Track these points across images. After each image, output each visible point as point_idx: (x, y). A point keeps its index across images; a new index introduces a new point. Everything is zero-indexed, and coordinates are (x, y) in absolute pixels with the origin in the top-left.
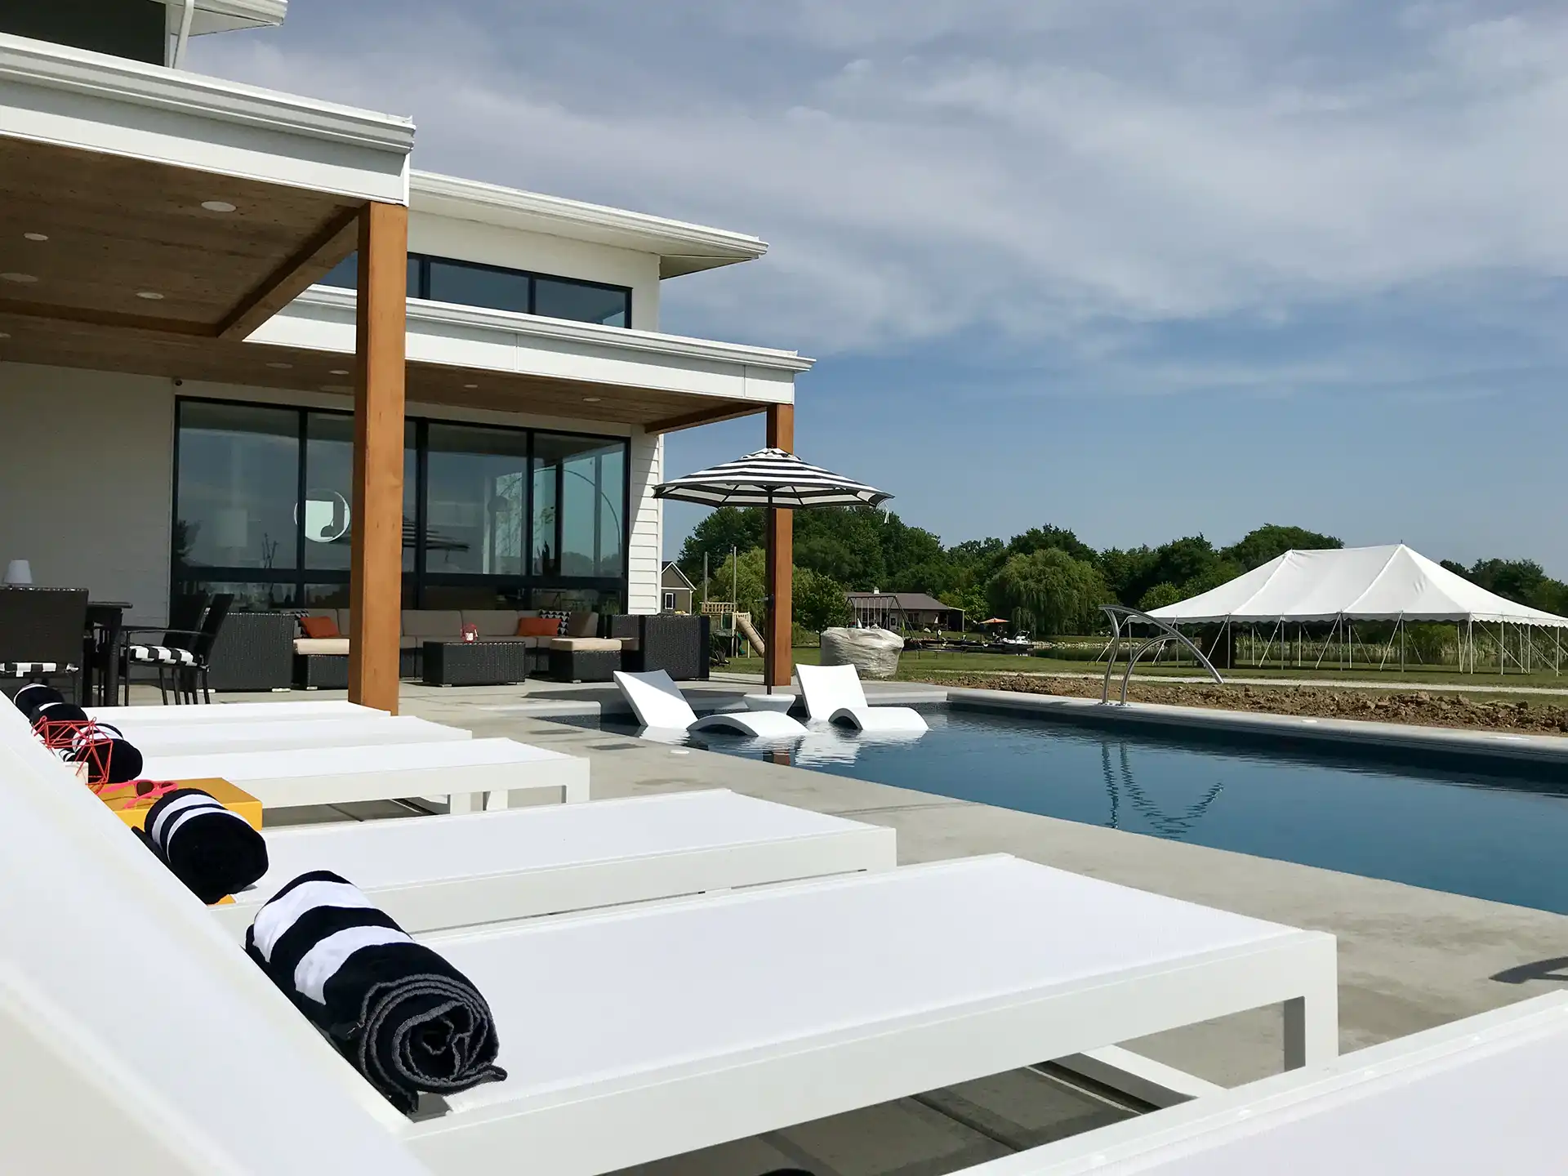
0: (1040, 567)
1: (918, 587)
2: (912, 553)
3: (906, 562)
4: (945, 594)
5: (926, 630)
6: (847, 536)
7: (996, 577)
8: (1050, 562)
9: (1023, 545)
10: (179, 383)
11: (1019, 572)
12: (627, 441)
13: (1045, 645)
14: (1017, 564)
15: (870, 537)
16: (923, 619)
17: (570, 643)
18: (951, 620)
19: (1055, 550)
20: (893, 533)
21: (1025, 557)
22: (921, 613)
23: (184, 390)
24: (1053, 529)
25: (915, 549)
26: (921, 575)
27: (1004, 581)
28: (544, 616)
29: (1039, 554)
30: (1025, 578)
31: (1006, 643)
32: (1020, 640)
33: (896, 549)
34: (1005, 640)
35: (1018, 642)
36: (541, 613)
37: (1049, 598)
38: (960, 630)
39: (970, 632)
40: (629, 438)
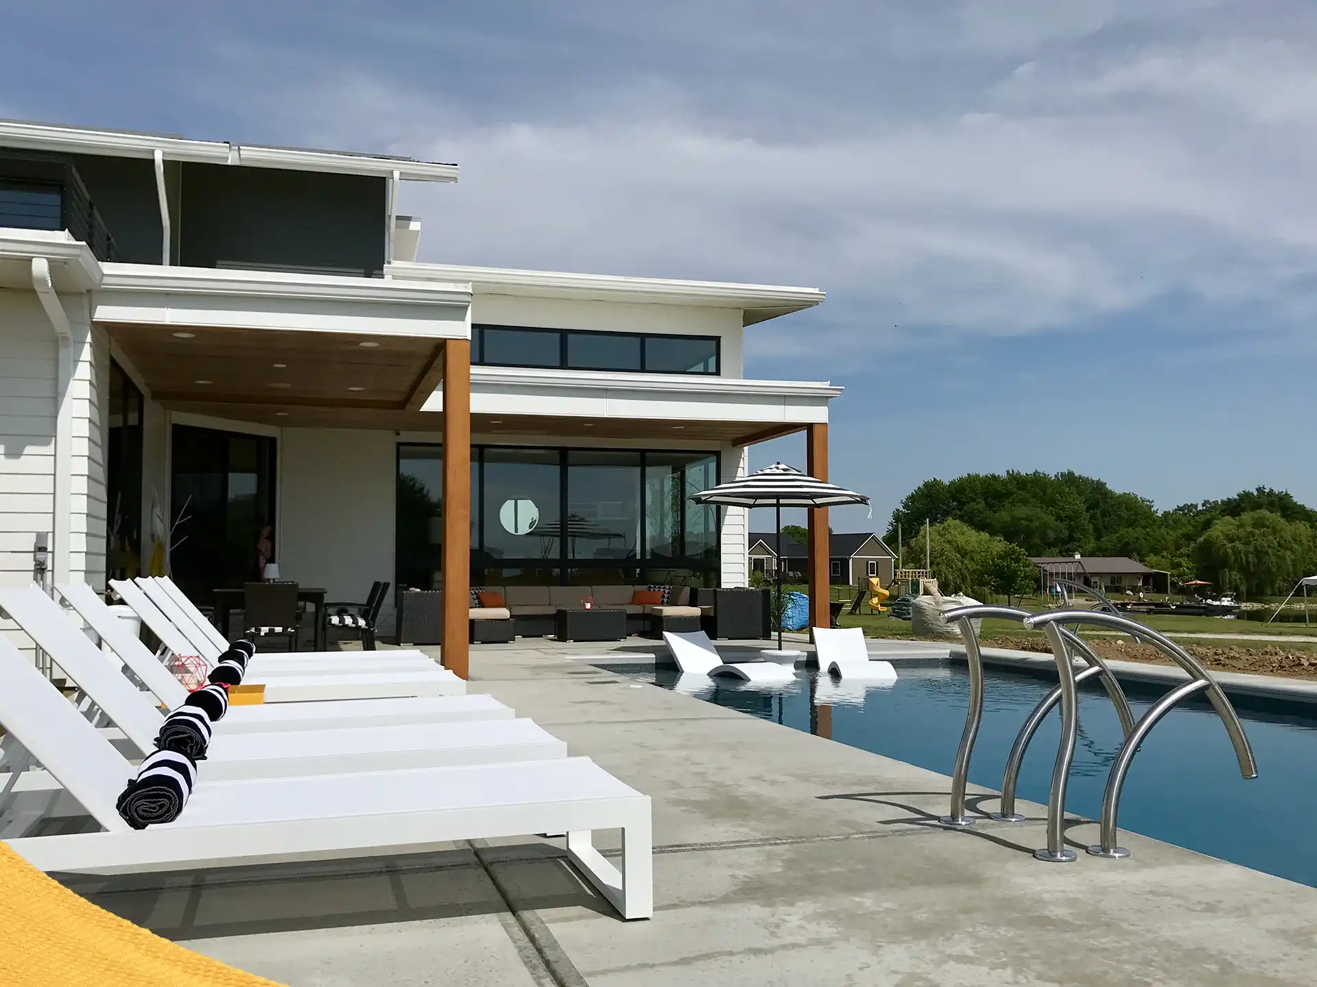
0: (1249, 529)
1: (1124, 551)
2: (1120, 517)
3: (1114, 526)
4: (1152, 558)
5: (1128, 592)
6: (1052, 503)
7: (1201, 539)
8: (1259, 524)
9: (1233, 508)
10: (398, 434)
11: (1227, 535)
12: (718, 454)
13: (1256, 606)
14: (1222, 527)
15: (1076, 504)
16: (1125, 582)
17: (661, 610)
18: (1156, 582)
19: (1264, 512)
20: (1101, 500)
21: (1232, 520)
22: (1123, 577)
23: (401, 439)
24: (1267, 491)
25: (1124, 513)
26: (1127, 539)
27: (1209, 544)
28: (652, 590)
29: (1247, 517)
30: (1231, 540)
31: (1208, 604)
32: (1226, 602)
33: (1104, 515)
34: (1209, 601)
35: (1223, 604)
36: (650, 587)
37: (1260, 560)
38: (1166, 592)
39: (1175, 594)
40: (720, 452)
